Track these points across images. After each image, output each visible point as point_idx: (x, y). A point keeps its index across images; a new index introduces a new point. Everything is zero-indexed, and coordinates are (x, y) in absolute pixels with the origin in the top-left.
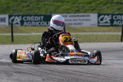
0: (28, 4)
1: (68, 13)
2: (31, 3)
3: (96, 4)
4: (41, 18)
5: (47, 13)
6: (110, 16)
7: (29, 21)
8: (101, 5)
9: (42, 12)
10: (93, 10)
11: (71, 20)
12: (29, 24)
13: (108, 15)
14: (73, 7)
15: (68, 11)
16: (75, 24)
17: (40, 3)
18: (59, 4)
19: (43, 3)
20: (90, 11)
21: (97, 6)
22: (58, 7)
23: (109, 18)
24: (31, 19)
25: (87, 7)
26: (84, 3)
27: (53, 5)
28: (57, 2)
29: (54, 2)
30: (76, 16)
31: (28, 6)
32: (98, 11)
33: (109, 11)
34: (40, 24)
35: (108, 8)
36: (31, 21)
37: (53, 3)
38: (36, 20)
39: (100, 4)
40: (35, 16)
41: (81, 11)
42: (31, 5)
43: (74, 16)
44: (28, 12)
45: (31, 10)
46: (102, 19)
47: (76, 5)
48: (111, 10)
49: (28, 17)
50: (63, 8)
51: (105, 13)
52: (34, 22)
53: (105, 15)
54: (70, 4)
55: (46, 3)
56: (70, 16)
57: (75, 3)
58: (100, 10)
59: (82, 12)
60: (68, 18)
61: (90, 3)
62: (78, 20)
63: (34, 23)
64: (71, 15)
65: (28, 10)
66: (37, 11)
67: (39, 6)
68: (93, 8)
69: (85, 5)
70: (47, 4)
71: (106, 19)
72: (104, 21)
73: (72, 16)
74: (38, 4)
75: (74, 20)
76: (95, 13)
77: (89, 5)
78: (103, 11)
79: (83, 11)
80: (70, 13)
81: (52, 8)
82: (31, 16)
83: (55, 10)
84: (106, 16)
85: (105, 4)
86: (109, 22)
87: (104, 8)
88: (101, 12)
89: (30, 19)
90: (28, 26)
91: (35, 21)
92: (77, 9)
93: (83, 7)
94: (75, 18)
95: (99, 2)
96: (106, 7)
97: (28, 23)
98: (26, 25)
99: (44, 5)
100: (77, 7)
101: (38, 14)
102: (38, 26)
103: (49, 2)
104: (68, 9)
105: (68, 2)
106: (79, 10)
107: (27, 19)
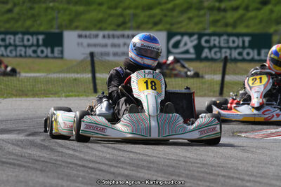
0: (9, 6)
1: (100, 29)
2: (15, 5)
3: (162, 10)
4: (38, 40)
5: (52, 27)
6: (196, 37)
7: (10, 45)
8: (175, 14)
9: (41, 25)
10: (156, 24)
11: (106, 46)
12: (11, 52)
13: (191, 35)
14: (110, 15)
15: (99, 25)
16: (115, 54)
17: (36, 6)
18: (80, 8)
19: (44, 6)
20: (150, 26)
21: (165, 16)
22: (78, 14)
23: (192, 41)
24: (15, 41)
25: (143, 16)
26: (136, 8)
27: (65, 10)
28: (76, 3)
29: (69, 3)
30: (118, 37)
31: (10, 11)
32: (168, 26)
33: (193, 27)
34: (35, 52)
35: (190, 19)
36: (16, 46)
37: (65, 6)
38: (26, 43)
39: (172, 10)
40: (24, 33)
41: (129, 25)
42: (17, 10)
43: (113, 36)
44: (8, 26)
45: (17, 20)
46: (176, 45)
47: (119, 11)
48: (197, 24)
49: (8, 37)
50: (88, 16)
51: (182, 30)
52: (23, 49)
53: (183, 34)
54: (104, 8)
55: (51, 4)
56: (104, 37)
57: (116, 8)
58: (172, 24)
59: (130, 28)
60: (100, 40)
61: (150, 8)
62: (122, 44)
63: (21, 50)
64: (106, 33)
65: (8, 21)
66: (28, 23)
67: (35, 12)
68: (157, 19)
69: (138, 11)
70: (52, 8)
71: (185, 44)
72: (182, 48)
73: (109, 37)
74: (31, 8)
75: (113, 45)
76: (160, 30)
77: (147, 13)
78: (179, 25)
79: (134, 25)
80: (105, 29)
81: (64, 18)
82: (15, 34)
83: (71, 21)
84: (186, 39)
85: (183, 12)
86: (192, 50)
87: (180, 19)
88: (175, 29)
89: (12, 41)
90: (8, 56)
91: (25, 46)
92: (121, 20)
93: (135, 15)
94: (116, 41)
95: (170, 6)
96: (185, 16)
97: (9, 49)
98: (5, 54)
99: (47, 9)
100: (121, 15)
101: (32, 30)
102: (30, 56)
103: (56, 4)
104: (100, 21)
105: (100, 4)
106: (124, 23)
107: (7, 42)
